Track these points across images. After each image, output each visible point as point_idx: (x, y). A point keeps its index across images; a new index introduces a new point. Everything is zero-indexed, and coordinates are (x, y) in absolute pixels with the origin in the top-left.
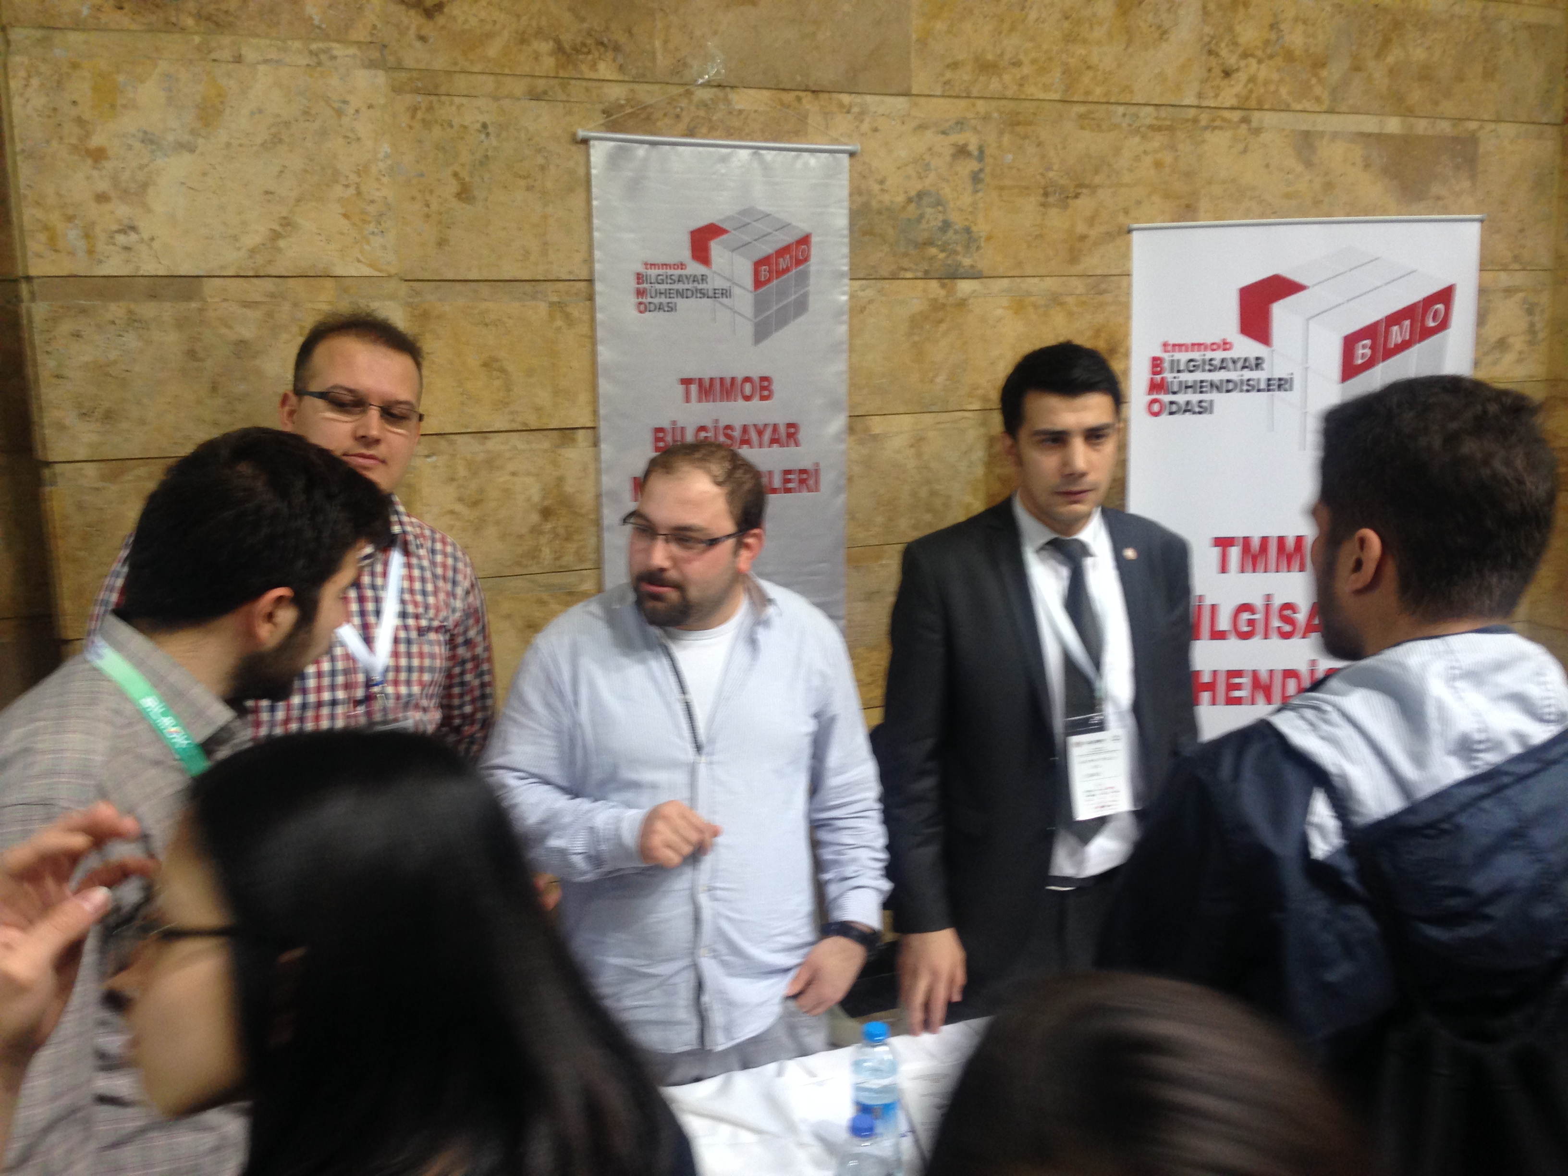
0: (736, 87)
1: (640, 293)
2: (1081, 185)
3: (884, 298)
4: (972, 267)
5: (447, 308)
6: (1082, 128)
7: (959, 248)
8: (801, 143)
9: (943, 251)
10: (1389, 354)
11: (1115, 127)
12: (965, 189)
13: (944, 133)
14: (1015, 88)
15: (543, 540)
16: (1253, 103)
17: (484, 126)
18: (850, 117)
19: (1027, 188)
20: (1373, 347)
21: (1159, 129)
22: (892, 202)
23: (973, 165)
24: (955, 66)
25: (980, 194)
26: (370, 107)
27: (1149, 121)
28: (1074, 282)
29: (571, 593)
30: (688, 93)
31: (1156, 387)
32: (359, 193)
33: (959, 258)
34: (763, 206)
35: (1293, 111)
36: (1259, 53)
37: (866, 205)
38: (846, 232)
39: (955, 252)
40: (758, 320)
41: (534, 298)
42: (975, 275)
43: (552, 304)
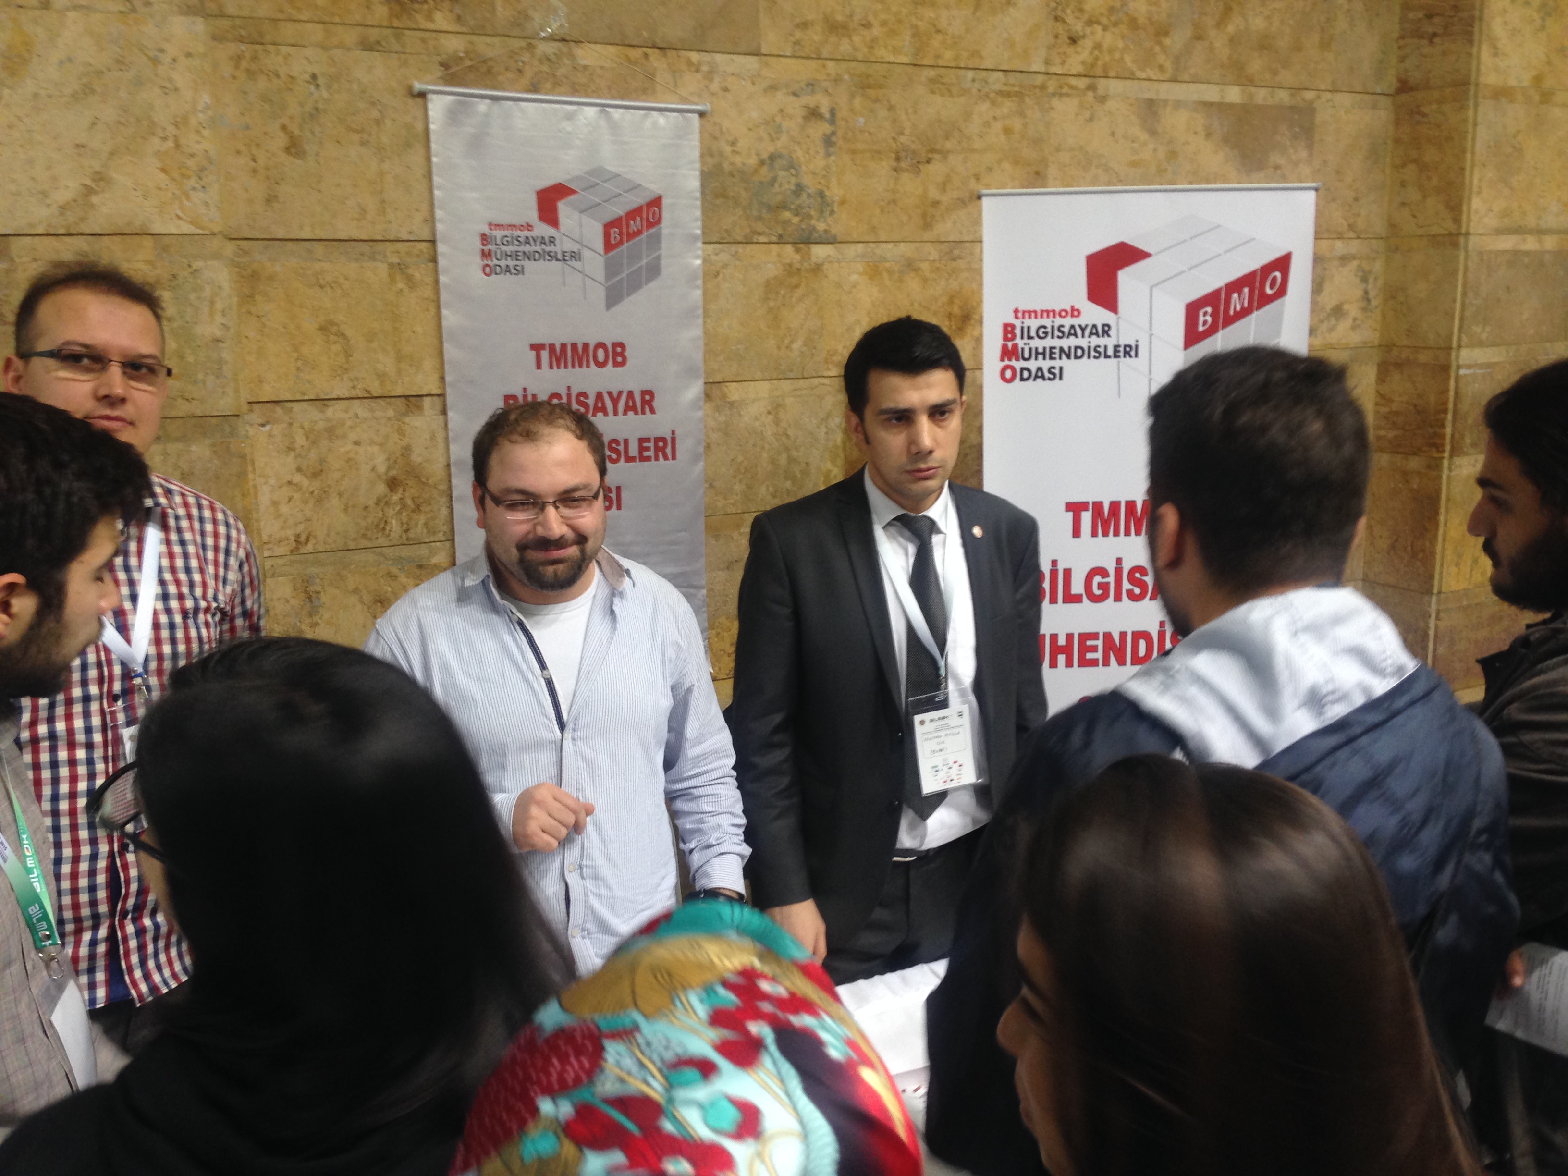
0: (582, 42)
1: (485, 255)
2: (933, 151)
3: (737, 263)
4: (826, 231)
5: (278, 268)
6: (933, 92)
7: (812, 213)
8: (648, 102)
9: (797, 215)
10: (1229, 321)
11: (964, 92)
12: (817, 152)
13: (795, 94)
14: (865, 50)
15: (390, 512)
16: (1099, 71)
17: (314, 77)
18: (699, 76)
19: (879, 152)
20: (1214, 315)
21: (1007, 95)
22: (744, 164)
23: (825, 128)
24: (804, 25)
25: (833, 158)
26: (189, 55)
27: (997, 87)
28: (929, 248)
29: (420, 567)
30: (530, 47)
31: (1008, 353)
32: (178, 146)
33: (813, 222)
34: (612, 167)
35: (1138, 79)
36: (1105, 20)
37: (718, 167)
38: (698, 194)
39: (810, 217)
40: (609, 284)
41: (372, 258)
42: (829, 240)
43: (391, 265)
